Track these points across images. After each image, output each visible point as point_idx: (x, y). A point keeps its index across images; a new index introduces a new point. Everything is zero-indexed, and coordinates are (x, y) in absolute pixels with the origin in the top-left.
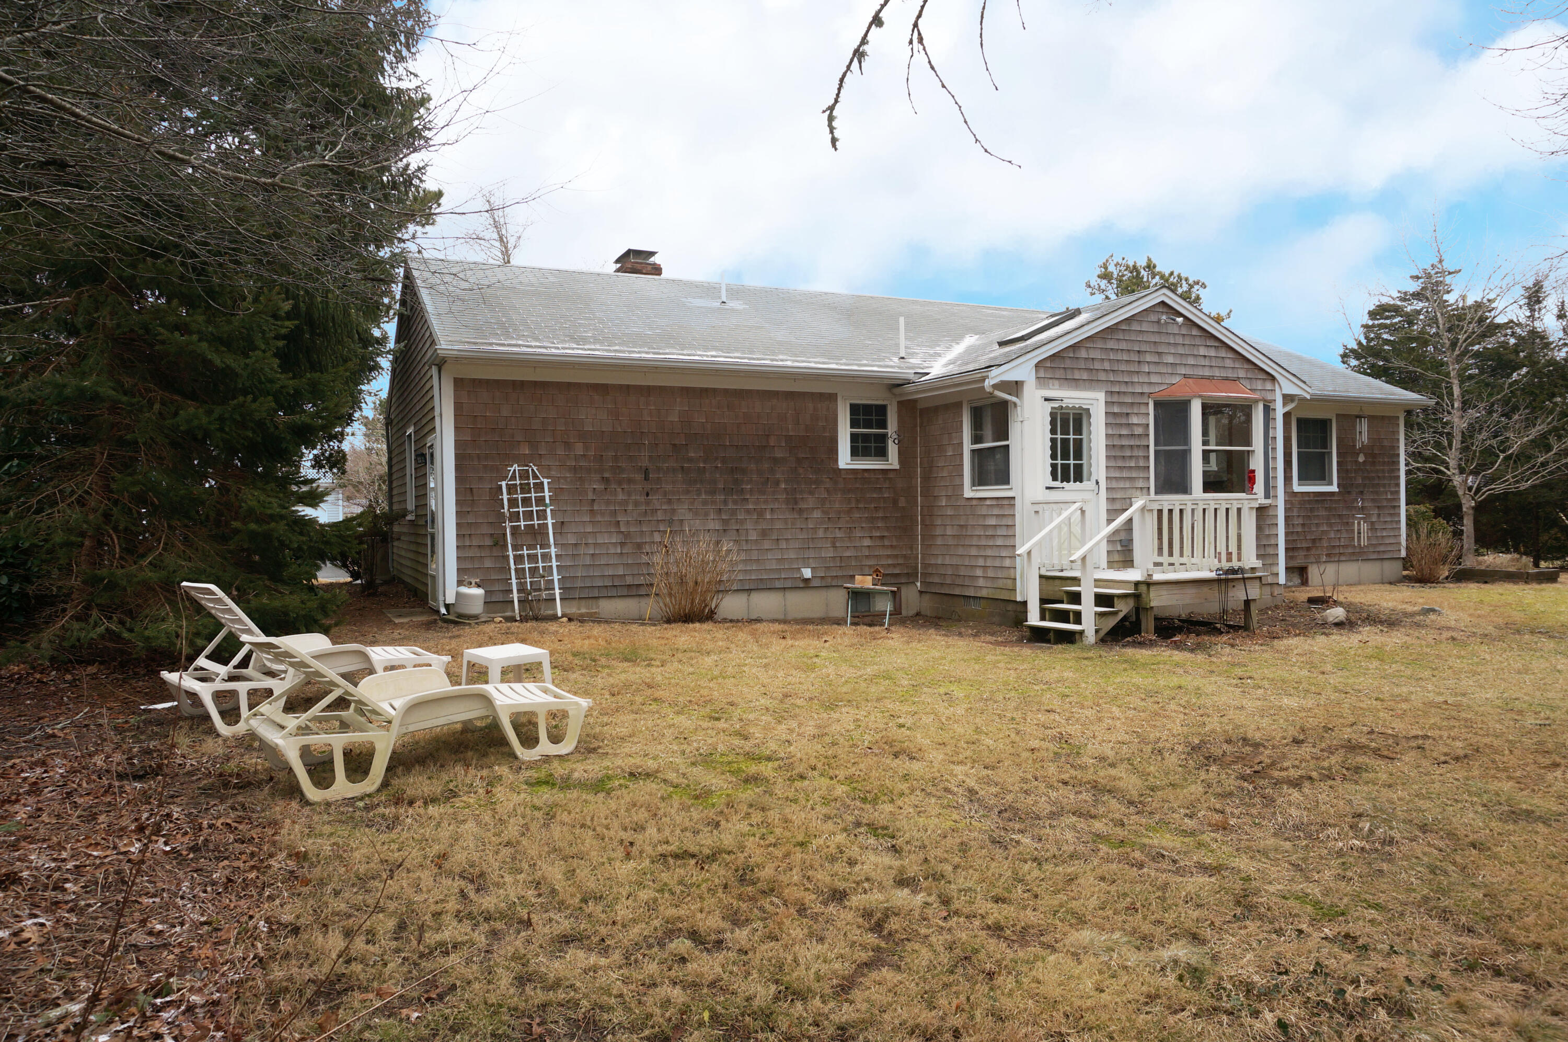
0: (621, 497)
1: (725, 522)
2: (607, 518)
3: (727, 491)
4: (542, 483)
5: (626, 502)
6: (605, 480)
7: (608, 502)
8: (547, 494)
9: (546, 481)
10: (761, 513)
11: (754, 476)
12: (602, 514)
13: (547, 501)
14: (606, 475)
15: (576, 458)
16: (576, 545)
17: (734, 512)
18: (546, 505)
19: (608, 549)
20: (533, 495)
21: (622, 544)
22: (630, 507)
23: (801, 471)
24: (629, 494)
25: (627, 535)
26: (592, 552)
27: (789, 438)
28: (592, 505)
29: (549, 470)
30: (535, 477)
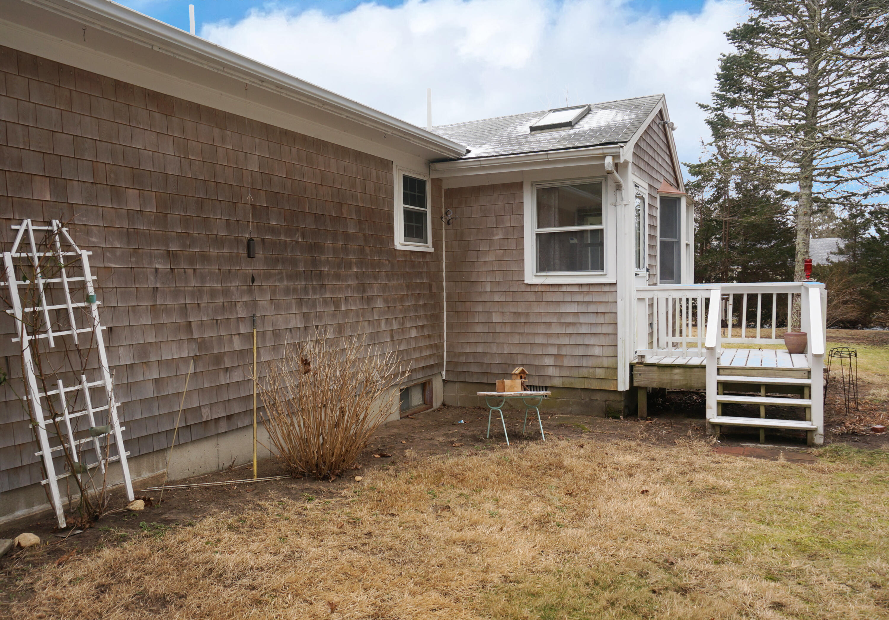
0: (194, 283)
1: (306, 317)
2: (176, 319)
3: (308, 275)
4: (78, 258)
5: (198, 293)
6: (171, 256)
7: (176, 293)
8: (89, 277)
9: (85, 254)
10: (337, 303)
11: (331, 257)
12: (167, 310)
13: (91, 290)
14: (173, 247)
15: (131, 215)
16: (131, 366)
17: (313, 304)
18: (89, 299)
19: (177, 368)
20: (66, 280)
21: (196, 359)
22: (205, 299)
23: (368, 250)
24: (203, 278)
25: (202, 344)
26: (156, 376)
27: (358, 209)
28: (154, 297)
29: (89, 233)
30: (66, 246)
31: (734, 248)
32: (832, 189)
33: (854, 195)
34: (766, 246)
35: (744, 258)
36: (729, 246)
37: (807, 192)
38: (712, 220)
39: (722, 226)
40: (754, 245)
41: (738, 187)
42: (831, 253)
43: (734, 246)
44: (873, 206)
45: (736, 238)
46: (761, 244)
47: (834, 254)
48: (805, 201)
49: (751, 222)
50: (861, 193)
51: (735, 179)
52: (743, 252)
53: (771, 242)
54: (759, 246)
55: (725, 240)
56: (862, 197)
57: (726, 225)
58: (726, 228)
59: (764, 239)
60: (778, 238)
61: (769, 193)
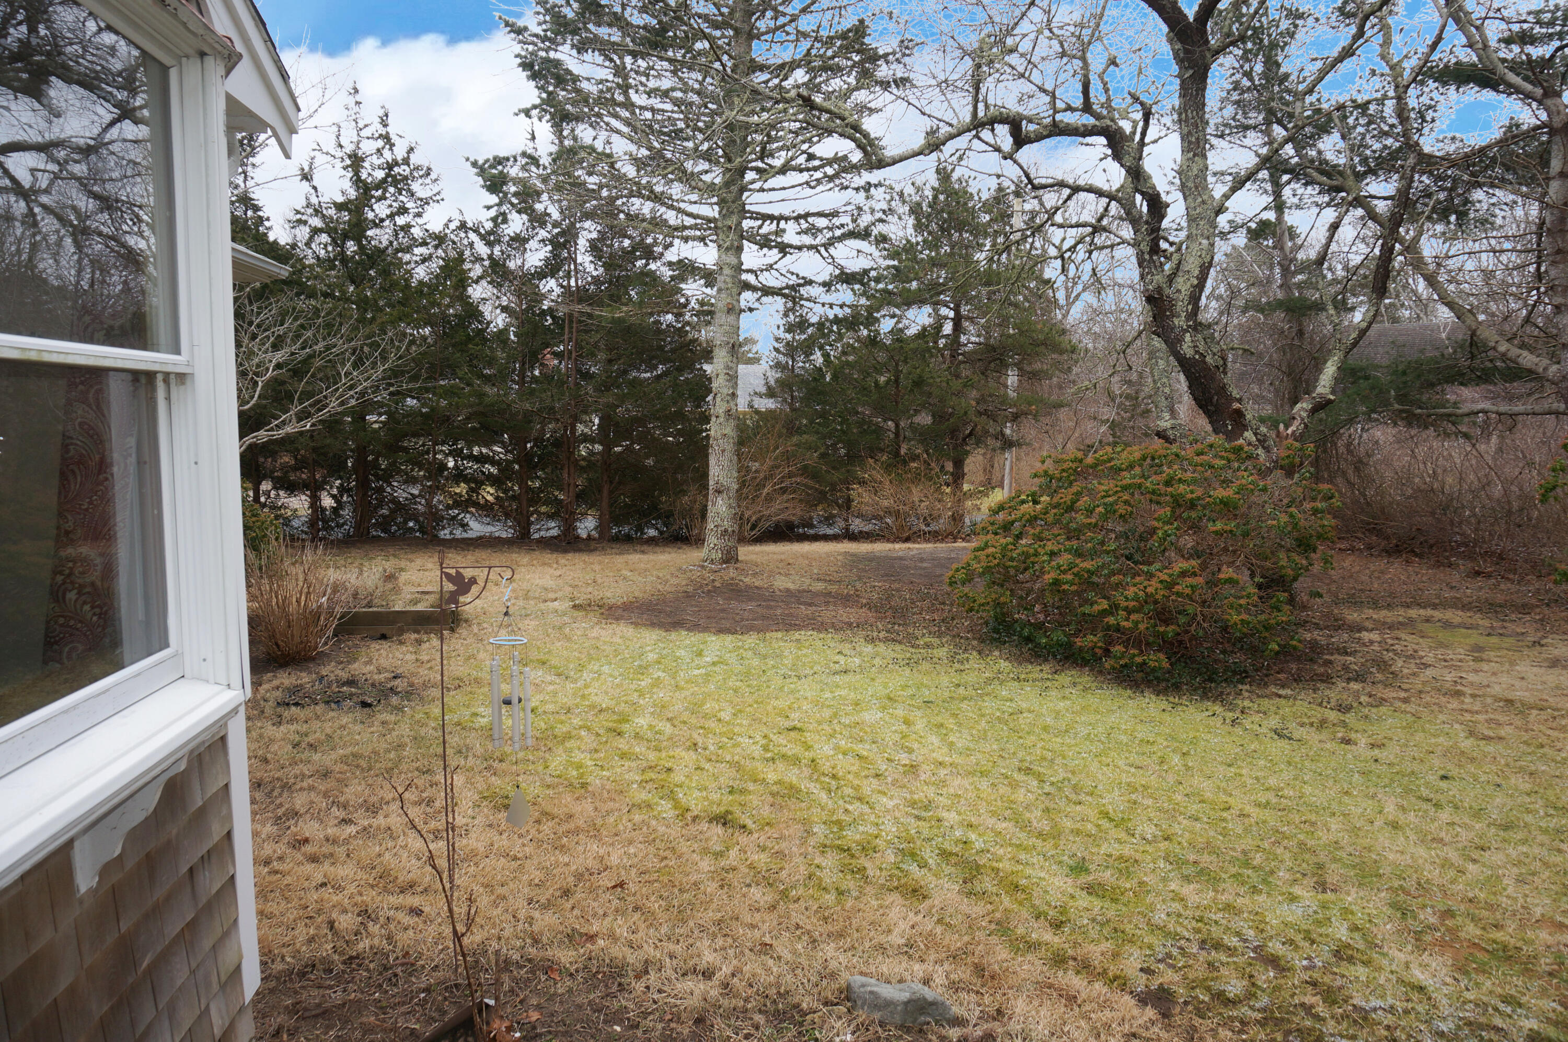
31: (587, 376)
32: (771, 266)
33: (810, 282)
34: (648, 375)
35: (608, 399)
36: (579, 371)
37: (733, 260)
38: (543, 313)
39: (563, 328)
40: (625, 372)
41: (594, 247)
42: (756, 393)
43: (588, 373)
44: (841, 306)
45: (593, 355)
46: (638, 370)
47: (761, 396)
48: (729, 280)
49: (620, 320)
50: (820, 279)
51: (589, 231)
52: (605, 387)
53: (656, 368)
54: (634, 374)
55: (569, 358)
56: (821, 289)
57: (571, 328)
58: (571, 332)
59: (642, 361)
60: (670, 361)
61: (653, 266)
